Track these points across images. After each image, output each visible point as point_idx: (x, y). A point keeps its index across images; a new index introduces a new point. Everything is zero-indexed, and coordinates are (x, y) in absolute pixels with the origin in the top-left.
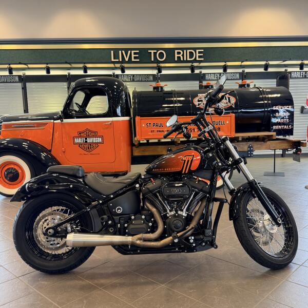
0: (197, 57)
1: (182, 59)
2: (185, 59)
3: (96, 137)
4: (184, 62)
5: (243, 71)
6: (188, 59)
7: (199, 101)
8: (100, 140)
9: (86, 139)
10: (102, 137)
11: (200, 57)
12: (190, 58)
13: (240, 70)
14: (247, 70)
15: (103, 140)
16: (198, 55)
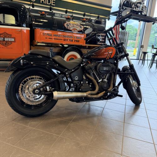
0: (52, 3)
1: (44, 3)
2: (46, 3)
3: (11, 37)
4: (45, 4)
5: (72, 15)
6: (47, 3)
7: (67, 25)
8: (13, 40)
9: (4, 38)
10: (15, 38)
11: (53, 3)
12: (48, 3)
13: (71, 15)
14: (74, 15)
15: (15, 40)
16: (52, 2)
